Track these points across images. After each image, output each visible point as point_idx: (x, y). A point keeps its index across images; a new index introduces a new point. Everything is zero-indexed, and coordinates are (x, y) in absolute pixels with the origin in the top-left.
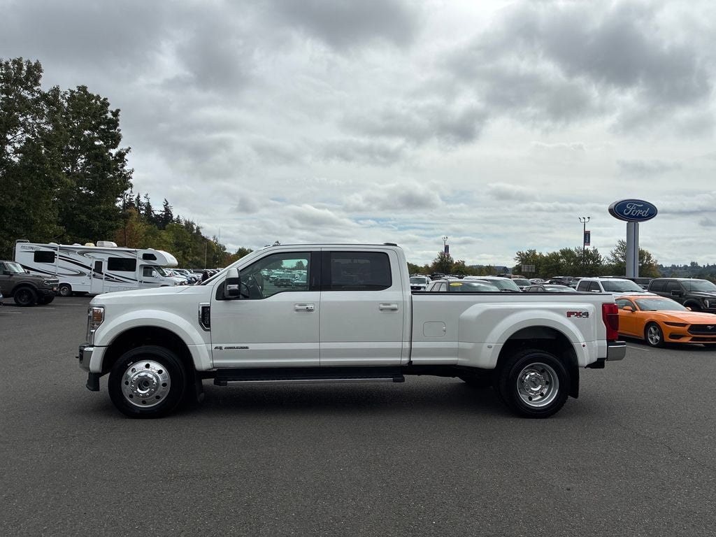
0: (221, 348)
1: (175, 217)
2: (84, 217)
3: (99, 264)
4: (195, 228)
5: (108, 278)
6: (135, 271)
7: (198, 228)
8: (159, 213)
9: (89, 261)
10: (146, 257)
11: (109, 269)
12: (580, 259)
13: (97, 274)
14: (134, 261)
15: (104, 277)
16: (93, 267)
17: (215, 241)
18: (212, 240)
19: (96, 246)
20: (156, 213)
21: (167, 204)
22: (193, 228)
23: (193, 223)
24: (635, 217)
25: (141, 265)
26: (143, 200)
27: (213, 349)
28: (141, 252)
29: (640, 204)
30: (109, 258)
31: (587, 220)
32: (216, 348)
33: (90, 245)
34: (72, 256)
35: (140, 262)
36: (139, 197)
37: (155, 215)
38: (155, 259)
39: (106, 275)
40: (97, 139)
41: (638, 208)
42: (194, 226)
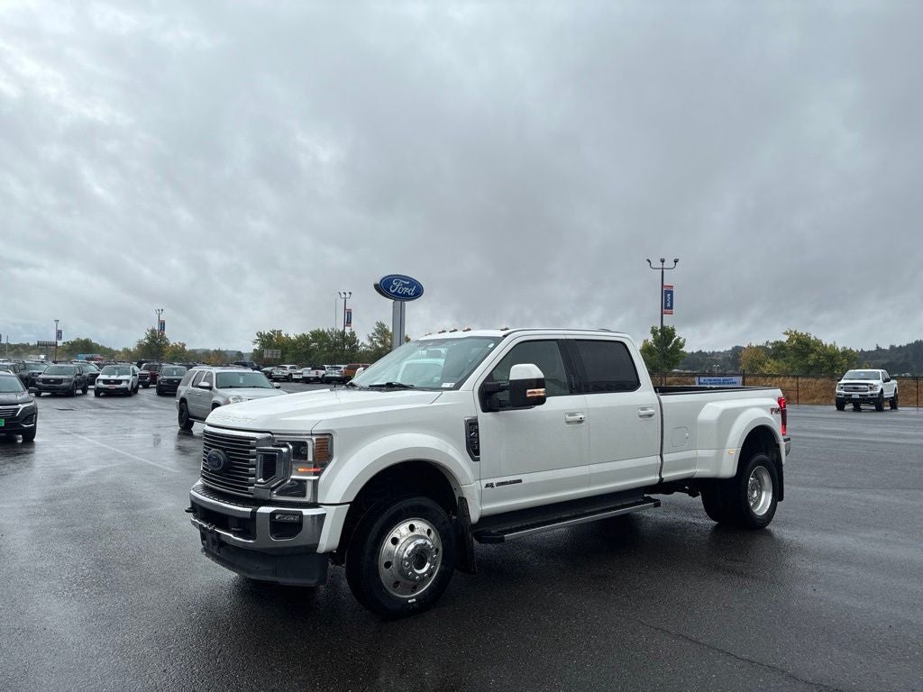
0: (492, 485)
12: (336, 344)
24: (402, 295)
27: (483, 487)
29: (407, 281)
31: (348, 295)
32: (487, 486)
41: (404, 286)
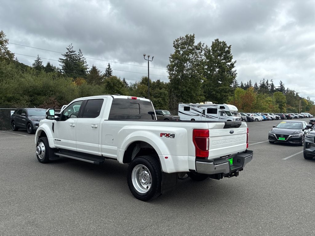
1: (286, 89)
2: (214, 93)
3: (204, 111)
4: (295, 94)
5: (207, 117)
6: (217, 113)
7: (297, 93)
8: (278, 88)
9: (201, 110)
10: (221, 108)
11: (208, 113)
13: (203, 115)
14: (216, 109)
15: (206, 116)
16: (202, 112)
17: (308, 99)
18: (306, 99)
19: (204, 104)
20: (277, 88)
21: (282, 83)
22: (294, 94)
23: (294, 91)
25: (219, 111)
26: (270, 82)
28: (219, 105)
30: (208, 109)
33: (202, 104)
34: (195, 108)
35: (219, 110)
36: (267, 81)
37: (276, 89)
38: (225, 108)
39: (206, 115)
40: (223, 60)
42: (295, 92)
